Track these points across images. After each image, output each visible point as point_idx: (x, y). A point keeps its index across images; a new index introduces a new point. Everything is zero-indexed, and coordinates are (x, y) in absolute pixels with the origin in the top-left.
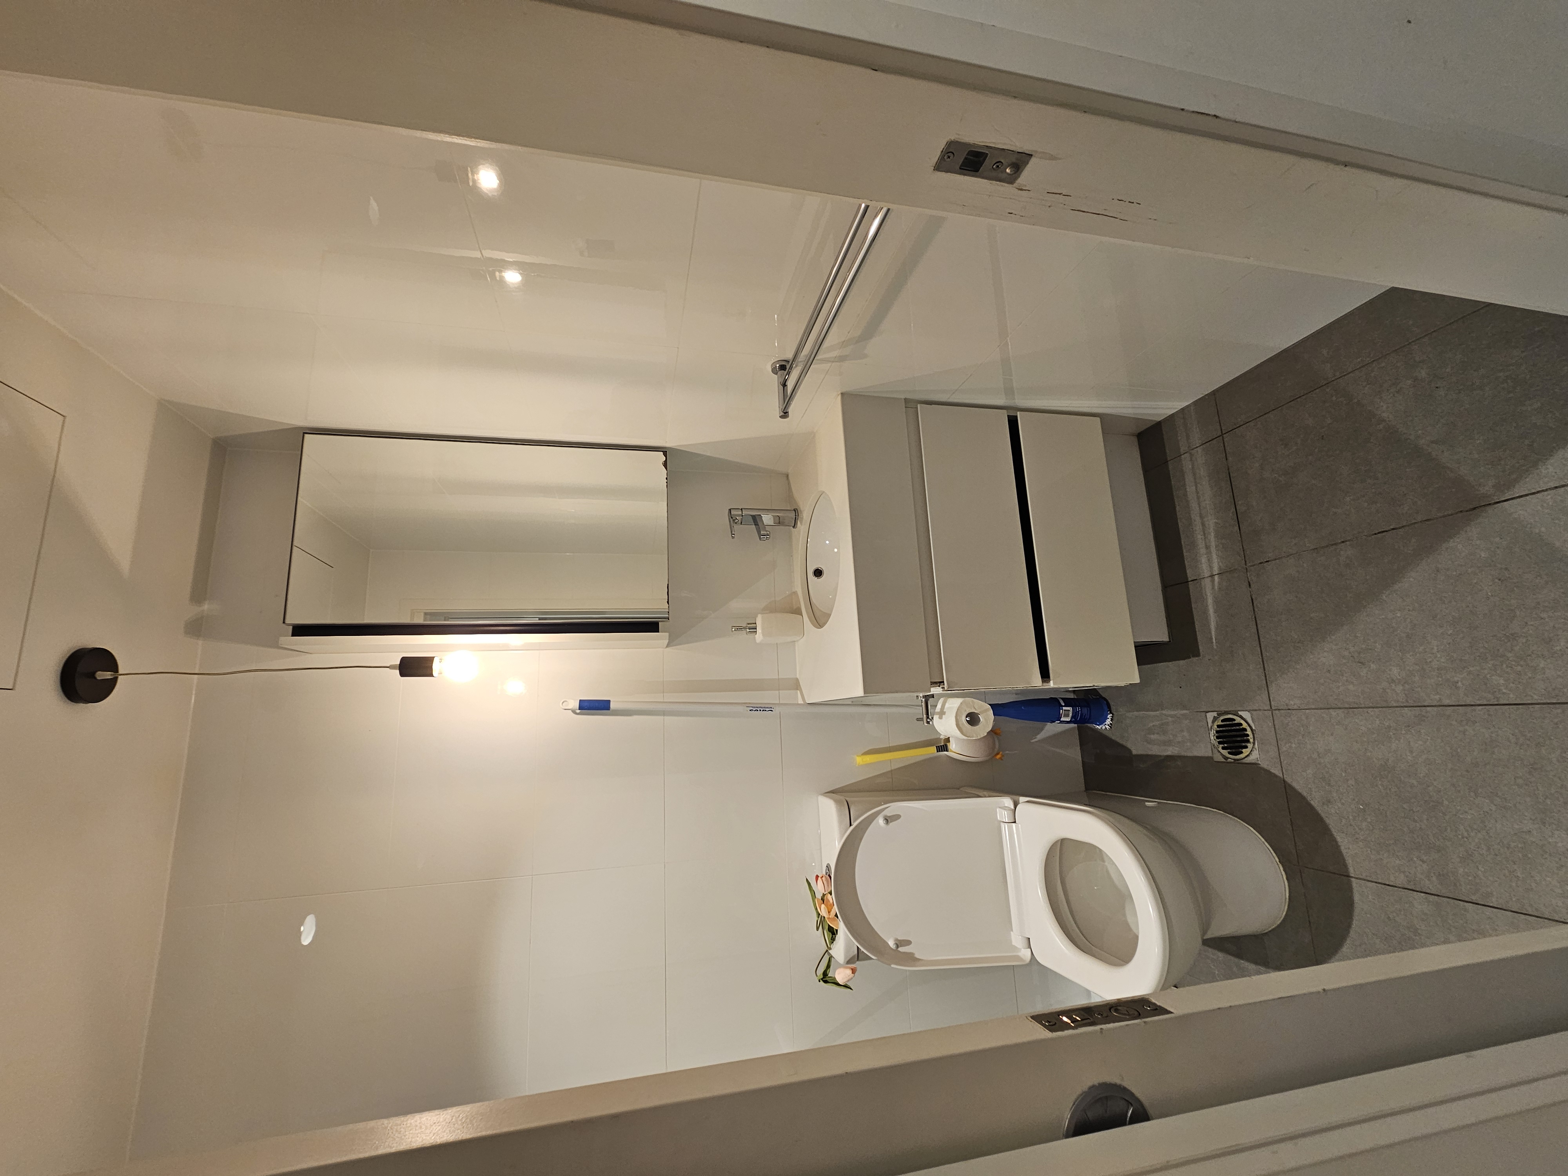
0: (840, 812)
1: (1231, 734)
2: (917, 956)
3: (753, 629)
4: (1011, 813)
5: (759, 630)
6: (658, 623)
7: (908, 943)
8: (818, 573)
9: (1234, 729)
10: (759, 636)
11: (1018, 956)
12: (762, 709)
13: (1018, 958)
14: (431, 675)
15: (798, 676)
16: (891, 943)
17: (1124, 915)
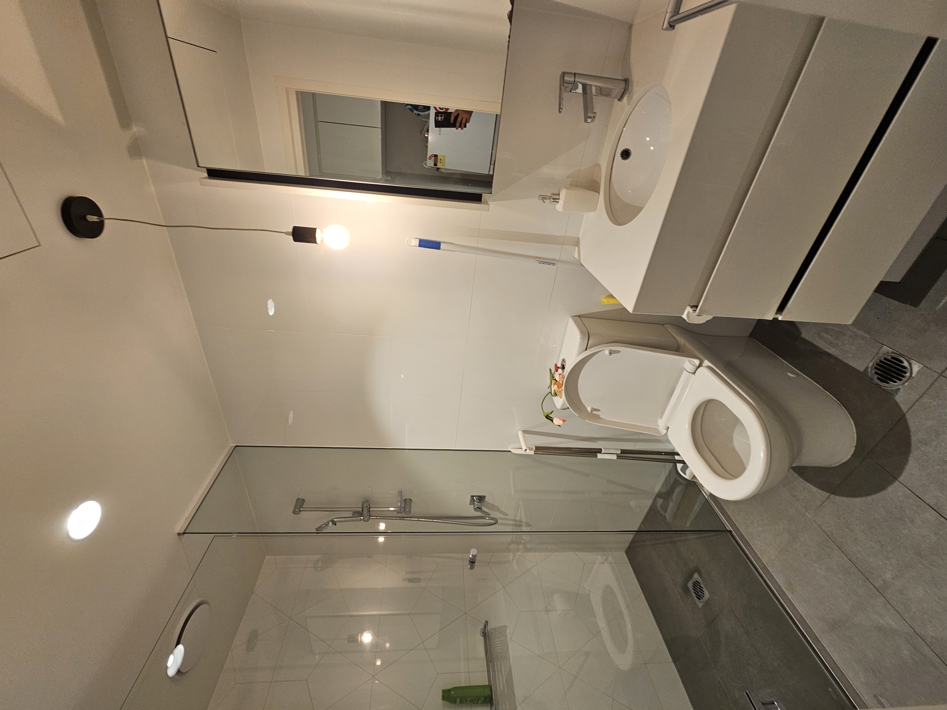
0: (582, 339)
1: (891, 368)
2: (601, 417)
3: (555, 199)
4: (695, 368)
5: (561, 202)
6: (482, 194)
7: (599, 410)
8: (626, 154)
9: (897, 368)
10: (559, 207)
11: (657, 429)
12: (547, 264)
13: (657, 431)
14: (315, 242)
15: (580, 236)
16: (589, 409)
17: (733, 432)
